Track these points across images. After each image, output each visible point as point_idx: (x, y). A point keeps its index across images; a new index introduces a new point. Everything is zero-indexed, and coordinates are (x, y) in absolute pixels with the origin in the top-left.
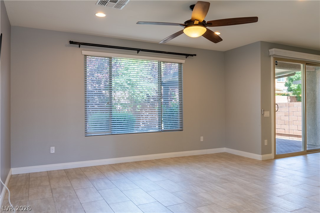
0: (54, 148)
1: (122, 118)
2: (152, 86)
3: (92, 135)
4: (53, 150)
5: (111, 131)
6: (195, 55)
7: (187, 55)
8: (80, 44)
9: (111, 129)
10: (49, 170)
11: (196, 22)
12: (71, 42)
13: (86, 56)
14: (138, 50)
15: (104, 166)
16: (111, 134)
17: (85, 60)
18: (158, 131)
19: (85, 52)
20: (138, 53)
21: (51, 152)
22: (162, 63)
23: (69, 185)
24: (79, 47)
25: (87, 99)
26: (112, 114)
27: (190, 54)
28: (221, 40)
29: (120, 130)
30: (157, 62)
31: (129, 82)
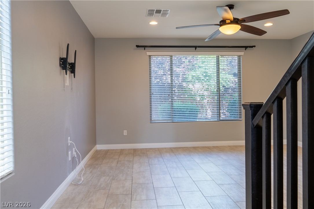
0: (126, 131)
1: (185, 108)
2: (229, 77)
3: (156, 122)
4: (125, 133)
5: (173, 119)
6: (255, 46)
7: (246, 47)
8: (145, 47)
9: (172, 117)
10: (122, 148)
11: (228, 21)
12: (137, 46)
13: (150, 56)
14: (196, 47)
15: (165, 148)
16: (172, 122)
17: (150, 60)
18: (216, 120)
19: (149, 53)
20: (196, 49)
21: (124, 135)
22: (220, 57)
23: (131, 160)
24: (145, 49)
25: (152, 92)
26: (173, 105)
27: (248, 46)
28: (266, 32)
29: (183, 119)
30: (216, 57)
31: (204, 75)
